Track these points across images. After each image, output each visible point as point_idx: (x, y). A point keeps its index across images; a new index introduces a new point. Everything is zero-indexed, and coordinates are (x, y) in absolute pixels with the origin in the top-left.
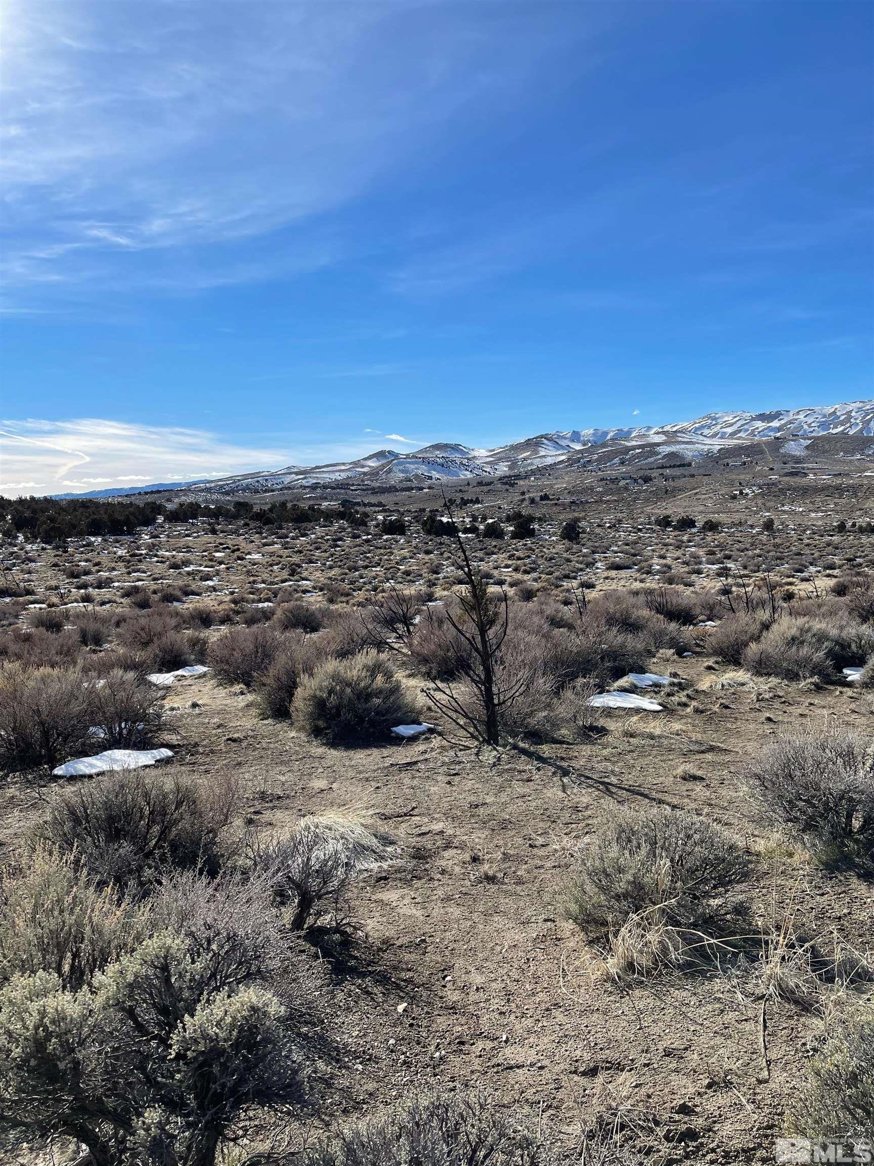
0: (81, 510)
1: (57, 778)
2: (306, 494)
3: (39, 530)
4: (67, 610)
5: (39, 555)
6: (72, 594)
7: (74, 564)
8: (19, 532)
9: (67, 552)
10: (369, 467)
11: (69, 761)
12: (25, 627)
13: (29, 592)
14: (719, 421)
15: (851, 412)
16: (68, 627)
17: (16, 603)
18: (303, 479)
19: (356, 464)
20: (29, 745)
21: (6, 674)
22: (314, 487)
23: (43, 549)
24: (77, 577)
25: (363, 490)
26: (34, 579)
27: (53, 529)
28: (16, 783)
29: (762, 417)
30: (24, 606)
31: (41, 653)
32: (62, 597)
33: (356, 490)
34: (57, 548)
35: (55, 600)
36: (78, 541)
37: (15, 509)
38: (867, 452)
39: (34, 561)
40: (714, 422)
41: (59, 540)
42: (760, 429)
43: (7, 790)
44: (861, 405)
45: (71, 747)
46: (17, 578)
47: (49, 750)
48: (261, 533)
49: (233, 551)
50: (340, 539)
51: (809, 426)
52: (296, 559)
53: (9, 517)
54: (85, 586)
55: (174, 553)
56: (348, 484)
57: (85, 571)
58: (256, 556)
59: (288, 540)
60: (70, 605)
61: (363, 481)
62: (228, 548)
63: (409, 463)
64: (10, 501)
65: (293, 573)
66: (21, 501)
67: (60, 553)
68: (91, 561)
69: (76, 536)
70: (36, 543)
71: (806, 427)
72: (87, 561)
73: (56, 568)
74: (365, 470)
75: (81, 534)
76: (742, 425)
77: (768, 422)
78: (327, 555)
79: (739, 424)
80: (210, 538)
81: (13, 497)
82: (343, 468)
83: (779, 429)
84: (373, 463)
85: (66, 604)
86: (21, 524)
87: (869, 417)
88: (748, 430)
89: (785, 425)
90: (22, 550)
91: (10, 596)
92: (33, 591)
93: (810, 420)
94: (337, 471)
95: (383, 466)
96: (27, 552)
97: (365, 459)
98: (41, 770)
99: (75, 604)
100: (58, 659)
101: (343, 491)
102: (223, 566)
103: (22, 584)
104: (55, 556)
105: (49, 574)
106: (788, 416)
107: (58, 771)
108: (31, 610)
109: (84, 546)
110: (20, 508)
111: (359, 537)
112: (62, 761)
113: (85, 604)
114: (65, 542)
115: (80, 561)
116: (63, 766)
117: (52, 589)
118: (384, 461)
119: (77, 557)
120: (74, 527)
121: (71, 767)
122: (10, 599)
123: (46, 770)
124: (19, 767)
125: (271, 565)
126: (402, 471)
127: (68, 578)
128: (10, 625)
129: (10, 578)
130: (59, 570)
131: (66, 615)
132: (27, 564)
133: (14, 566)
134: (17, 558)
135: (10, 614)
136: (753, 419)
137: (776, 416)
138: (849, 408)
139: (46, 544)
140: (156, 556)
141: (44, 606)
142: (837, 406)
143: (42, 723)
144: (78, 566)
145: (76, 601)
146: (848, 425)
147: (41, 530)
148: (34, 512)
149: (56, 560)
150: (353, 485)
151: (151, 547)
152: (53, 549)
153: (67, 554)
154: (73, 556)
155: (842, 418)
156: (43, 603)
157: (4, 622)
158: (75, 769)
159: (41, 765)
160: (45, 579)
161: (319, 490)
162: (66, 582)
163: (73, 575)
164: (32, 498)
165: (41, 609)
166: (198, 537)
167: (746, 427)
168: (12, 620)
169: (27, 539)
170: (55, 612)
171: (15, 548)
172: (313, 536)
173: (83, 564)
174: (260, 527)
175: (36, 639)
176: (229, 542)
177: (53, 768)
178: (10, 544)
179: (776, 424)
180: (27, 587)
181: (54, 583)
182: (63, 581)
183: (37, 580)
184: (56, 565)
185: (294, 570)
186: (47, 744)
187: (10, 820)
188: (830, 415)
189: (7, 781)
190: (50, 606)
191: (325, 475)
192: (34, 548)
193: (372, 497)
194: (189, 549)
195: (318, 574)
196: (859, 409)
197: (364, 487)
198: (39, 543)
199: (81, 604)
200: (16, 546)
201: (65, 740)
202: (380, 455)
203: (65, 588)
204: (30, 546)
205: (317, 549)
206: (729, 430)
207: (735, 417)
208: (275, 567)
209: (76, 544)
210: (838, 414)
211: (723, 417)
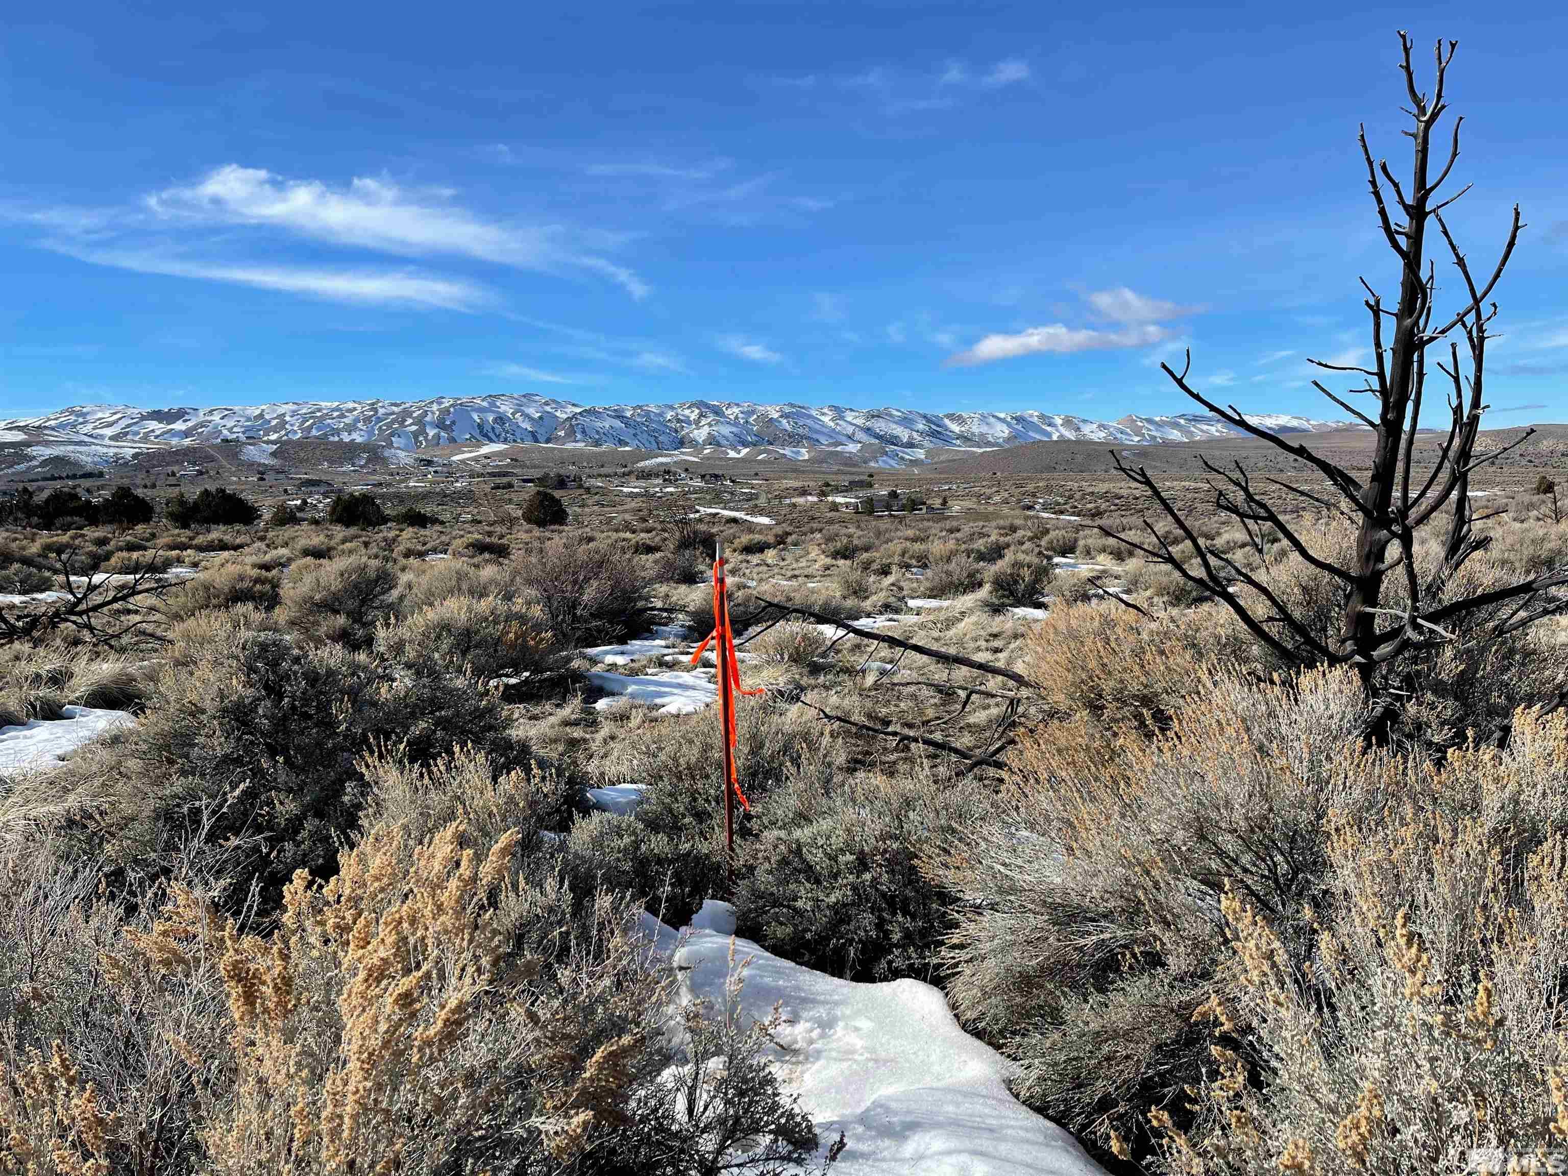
14: (88, 418)
15: (284, 415)
29: (157, 416)
38: (357, 462)
40: (81, 420)
42: (158, 433)
44: (295, 407)
51: (230, 430)
71: (225, 432)
76: (128, 426)
77: (169, 424)
79: (123, 422)
83: (186, 434)
87: (308, 424)
88: (138, 433)
89: (195, 428)
93: (230, 424)
106: (197, 416)
136: (143, 418)
137: (180, 415)
138: (281, 410)
142: (264, 407)
146: (283, 432)
155: (274, 423)
167: (134, 428)
179: (179, 426)
188: (257, 418)
196: (294, 413)
206: (108, 432)
207: (115, 413)
210: (267, 417)
211: (94, 412)
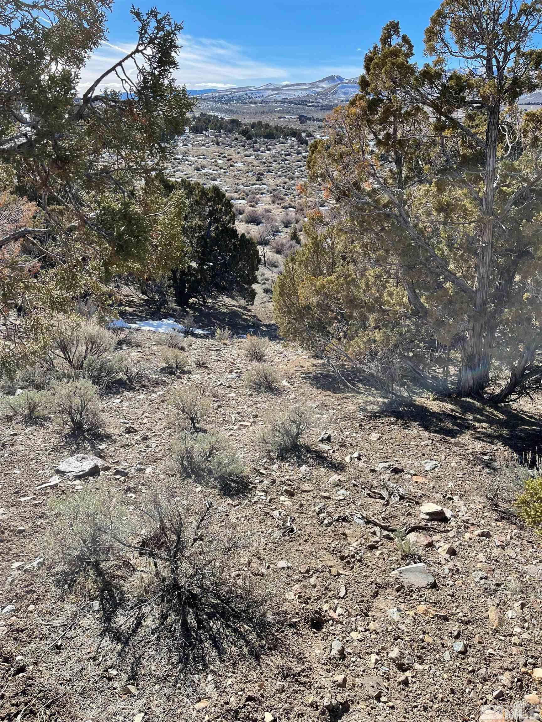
2: (278, 107)
10: (323, 88)
18: (277, 94)
19: (313, 85)
22: (283, 102)
25: (315, 107)
33: (310, 106)
48: (244, 146)
49: (228, 160)
50: (289, 155)
52: (262, 168)
55: (196, 159)
56: (306, 101)
58: (240, 165)
59: (259, 153)
61: (316, 99)
62: (225, 157)
63: (350, 87)
65: (259, 179)
74: (320, 90)
78: (279, 166)
80: (215, 148)
82: (304, 87)
84: (325, 85)
94: (300, 90)
95: (331, 88)
97: (320, 81)
101: (301, 106)
102: (222, 170)
111: (301, 153)
118: (333, 84)
125: (248, 172)
126: (345, 94)
140: (187, 160)
150: (309, 102)
151: (185, 154)
161: (286, 105)
166: (208, 147)
172: (274, 151)
174: (244, 141)
176: (226, 152)
185: (259, 177)
191: (291, 93)
193: (320, 112)
194: (204, 156)
195: (271, 181)
197: (316, 104)
202: (331, 79)
205: (275, 161)
208: (250, 173)
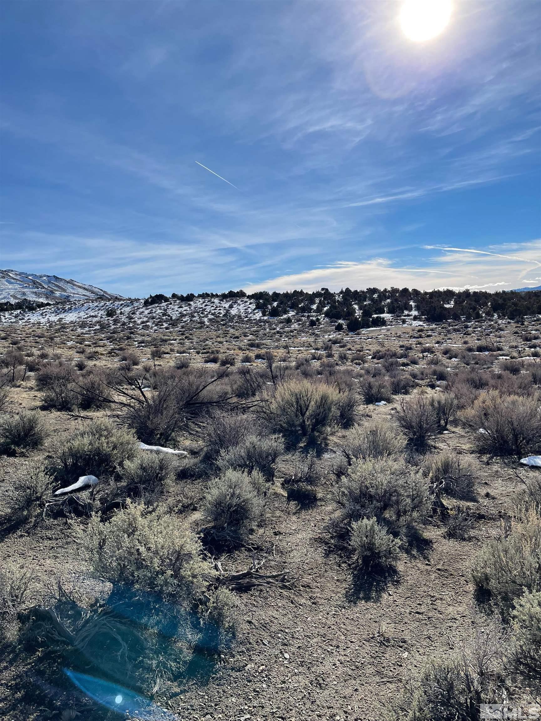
0: (534, 298)
1: (523, 465)
3: (506, 311)
4: (523, 361)
5: (506, 327)
6: (526, 351)
7: (528, 332)
8: (495, 312)
9: (524, 324)
11: (530, 456)
12: (497, 370)
13: (499, 349)
16: (523, 372)
17: (492, 355)
20: (506, 442)
21: (490, 397)
23: (509, 323)
24: (530, 340)
26: (503, 341)
27: (516, 310)
28: (498, 463)
30: (496, 357)
31: (508, 386)
32: (519, 353)
34: (517, 322)
35: (515, 354)
36: (531, 318)
37: (493, 299)
39: (503, 330)
41: (519, 317)
43: (493, 466)
45: (531, 448)
46: (492, 340)
47: (517, 447)
53: (490, 304)
54: (534, 346)
57: (535, 337)
60: (524, 358)
64: (490, 294)
66: (497, 294)
67: (519, 325)
68: (539, 331)
69: (530, 315)
70: (505, 319)
72: (536, 330)
73: (517, 335)
75: (533, 313)
81: (492, 292)
85: (522, 357)
86: (496, 308)
90: (496, 323)
91: (488, 351)
92: (502, 348)
96: (499, 325)
98: (513, 458)
99: (528, 358)
100: (519, 391)
103: (495, 344)
104: (516, 327)
105: (512, 338)
107: (523, 461)
108: (501, 360)
109: (535, 321)
110: (496, 298)
112: (526, 455)
113: (535, 358)
114: (523, 318)
115: (532, 330)
116: (527, 458)
117: (513, 348)
119: (530, 328)
120: (529, 309)
121: (532, 460)
122: (488, 352)
123: (516, 459)
124: (499, 454)
127: (524, 341)
128: (488, 368)
129: (489, 340)
130: (518, 336)
131: (522, 364)
132: (499, 332)
133: (491, 333)
134: (493, 328)
135: (488, 361)
139: (511, 319)
141: (508, 358)
143: (514, 430)
144: (531, 333)
145: (529, 356)
147: (508, 312)
148: (504, 300)
149: (516, 330)
152: (515, 323)
153: (524, 326)
154: (527, 327)
156: (507, 356)
157: (485, 366)
158: (535, 461)
159: (513, 455)
160: (509, 341)
162: (522, 343)
163: (527, 339)
164: (504, 292)
165: (506, 359)
168: (489, 365)
169: (499, 317)
170: (515, 362)
171: (492, 322)
173: (534, 332)
175: (505, 377)
177: (520, 458)
178: (490, 320)
180: (498, 346)
181: (514, 344)
182: (520, 342)
183: (505, 342)
184: (516, 333)
186: (516, 443)
187: (497, 485)
189: (492, 461)
190: (512, 358)
192: (503, 322)
198: (506, 319)
199: (532, 358)
200: (493, 321)
201: (528, 443)
203: (522, 347)
204: (501, 321)
209: (529, 319)
